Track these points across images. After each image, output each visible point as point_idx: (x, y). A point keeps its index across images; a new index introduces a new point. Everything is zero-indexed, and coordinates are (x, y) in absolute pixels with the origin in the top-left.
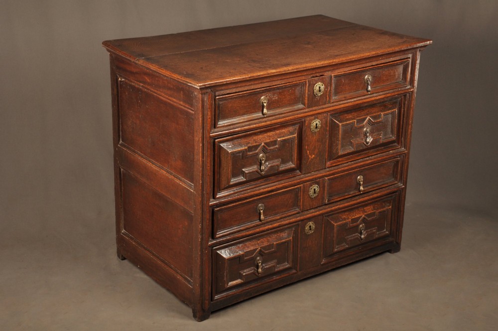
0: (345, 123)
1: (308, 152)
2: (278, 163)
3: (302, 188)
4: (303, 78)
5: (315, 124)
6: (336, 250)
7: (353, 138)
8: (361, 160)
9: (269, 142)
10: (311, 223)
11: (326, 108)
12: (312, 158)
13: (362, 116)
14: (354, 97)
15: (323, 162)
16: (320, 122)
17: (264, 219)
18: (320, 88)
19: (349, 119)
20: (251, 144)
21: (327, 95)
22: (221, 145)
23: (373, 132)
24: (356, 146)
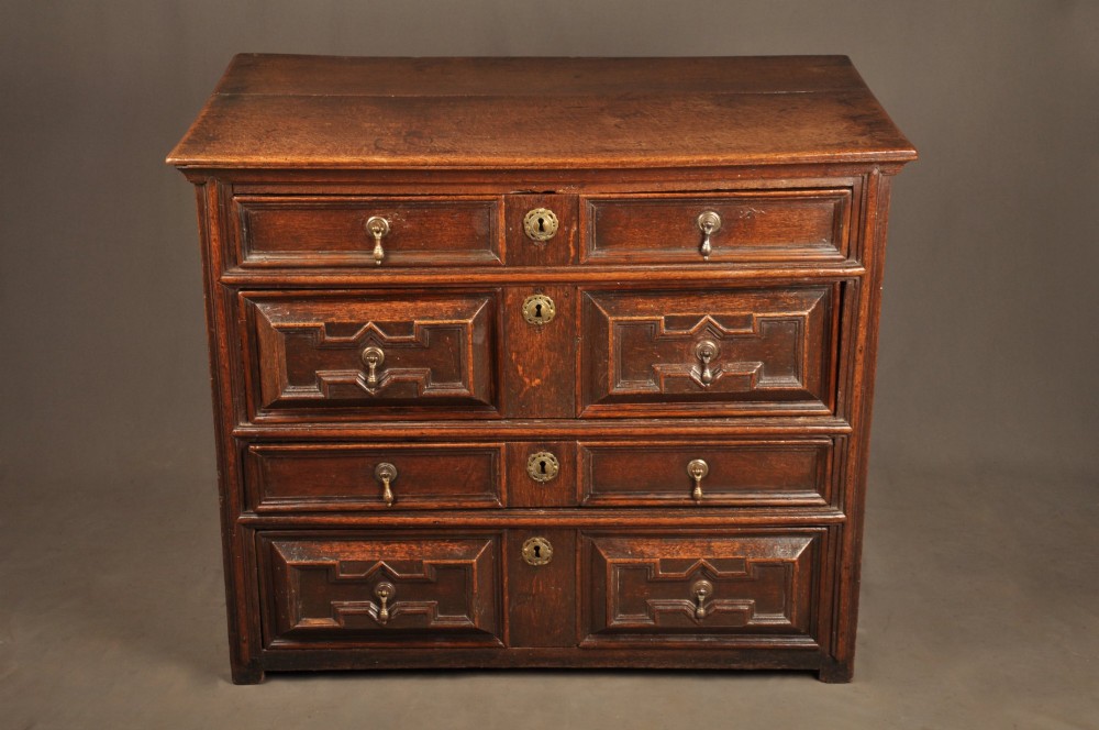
0: (625, 318)
1: (520, 368)
2: (421, 377)
3: (503, 451)
4: (489, 189)
5: (534, 306)
6: (615, 623)
7: (659, 361)
8: (696, 421)
9: (390, 323)
10: (539, 541)
11: (563, 272)
12: (533, 384)
13: (688, 310)
14: (658, 259)
15: (568, 401)
16: (553, 304)
17: (395, 500)
18: (541, 221)
19: (643, 312)
20: (339, 318)
21: (568, 242)
22: (258, 305)
23: (729, 359)
24: (667, 380)
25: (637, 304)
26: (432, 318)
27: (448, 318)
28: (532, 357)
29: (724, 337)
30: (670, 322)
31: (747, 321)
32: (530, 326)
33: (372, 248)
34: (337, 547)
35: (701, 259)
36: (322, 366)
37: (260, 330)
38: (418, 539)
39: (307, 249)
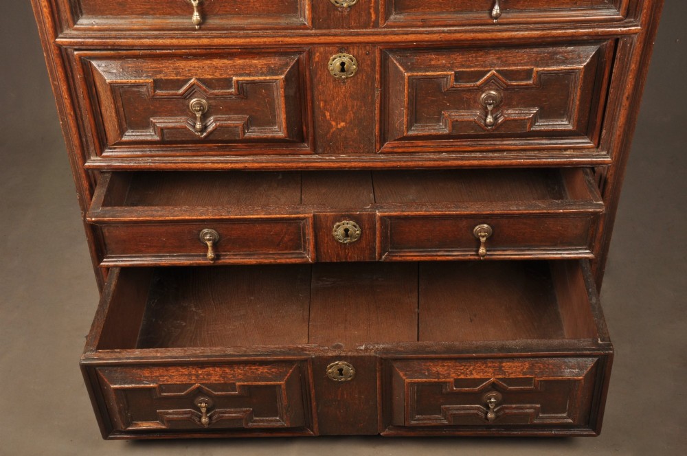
0: (420, 74)
1: (328, 114)
2: (240, 123)
5: (338, 64)
7: (448, 108)
8: (478, 154)
9: (211, 79)
11: (364, 35)
12: (339, 127)
13: (476, 66)
14: (451, 22)
16: (355, 62)
19: (435, 68)
20: (166, 75)
21: (370, 8)
22: (94, 63)
23: (510, 106)
24: (455, 124)
25: (431, 60)
26: (249, 75)
27: (262, 74)
28: (337, 105)
29: (508, 88)
30: (459, 76)
31: (528, 74)
32: (335, 80)
33: (192, 13)
35: (490, 21)
36: (154, 114)
37: (98, 84)
39: (132, 14)
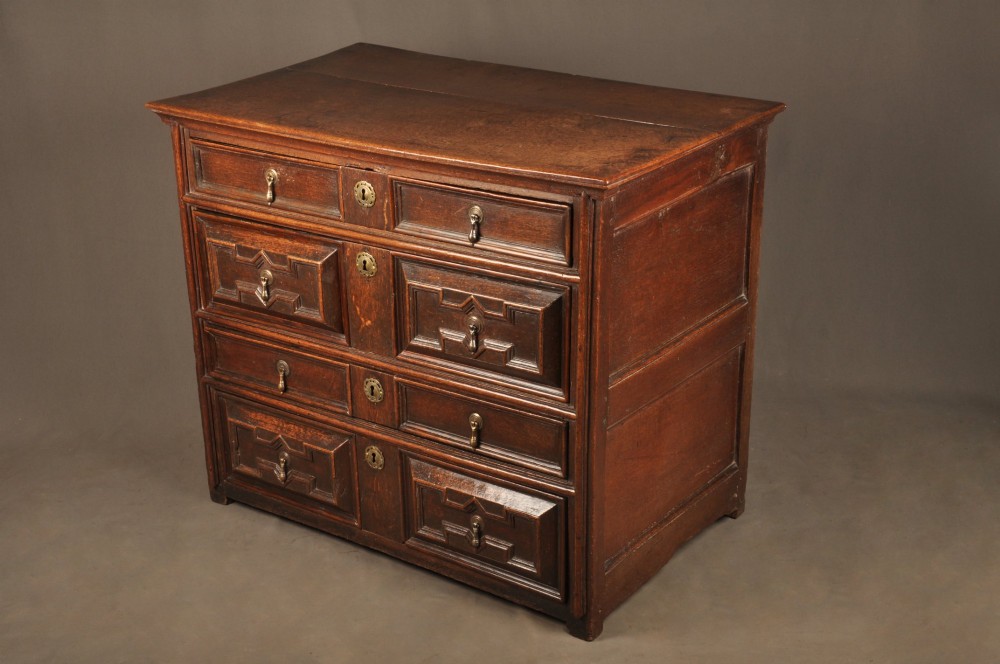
1: (358, 309)
2: (292, 299)
3: (347, 371)
4: (332, 160)
5: (362, 261)
6: (422, 532)
7: (442, 326)
9: (274, 253)
10: (375, 449)
12: (367, 324)
13: (461, 288)
15: (389, 343)
16: (374, 262)
17: (285, 389)
18: (364, 191)
19: (431, 282)
20: (245, 242)
21: (383, 213)
23: (490, 336)
24: (445, 342)
25: (430, 274)
26: (298, 256)
27: (308, 258)
28: (365, 302)
29: (486, 316)
30: (446, 294)
31: (500, 306)
33: (266, 192)
34: (259, 416)
35: (470, 244)
36: (238, 277)
38: (306, 426)
